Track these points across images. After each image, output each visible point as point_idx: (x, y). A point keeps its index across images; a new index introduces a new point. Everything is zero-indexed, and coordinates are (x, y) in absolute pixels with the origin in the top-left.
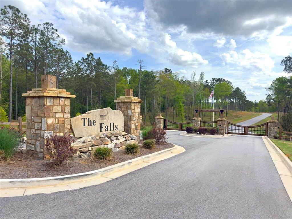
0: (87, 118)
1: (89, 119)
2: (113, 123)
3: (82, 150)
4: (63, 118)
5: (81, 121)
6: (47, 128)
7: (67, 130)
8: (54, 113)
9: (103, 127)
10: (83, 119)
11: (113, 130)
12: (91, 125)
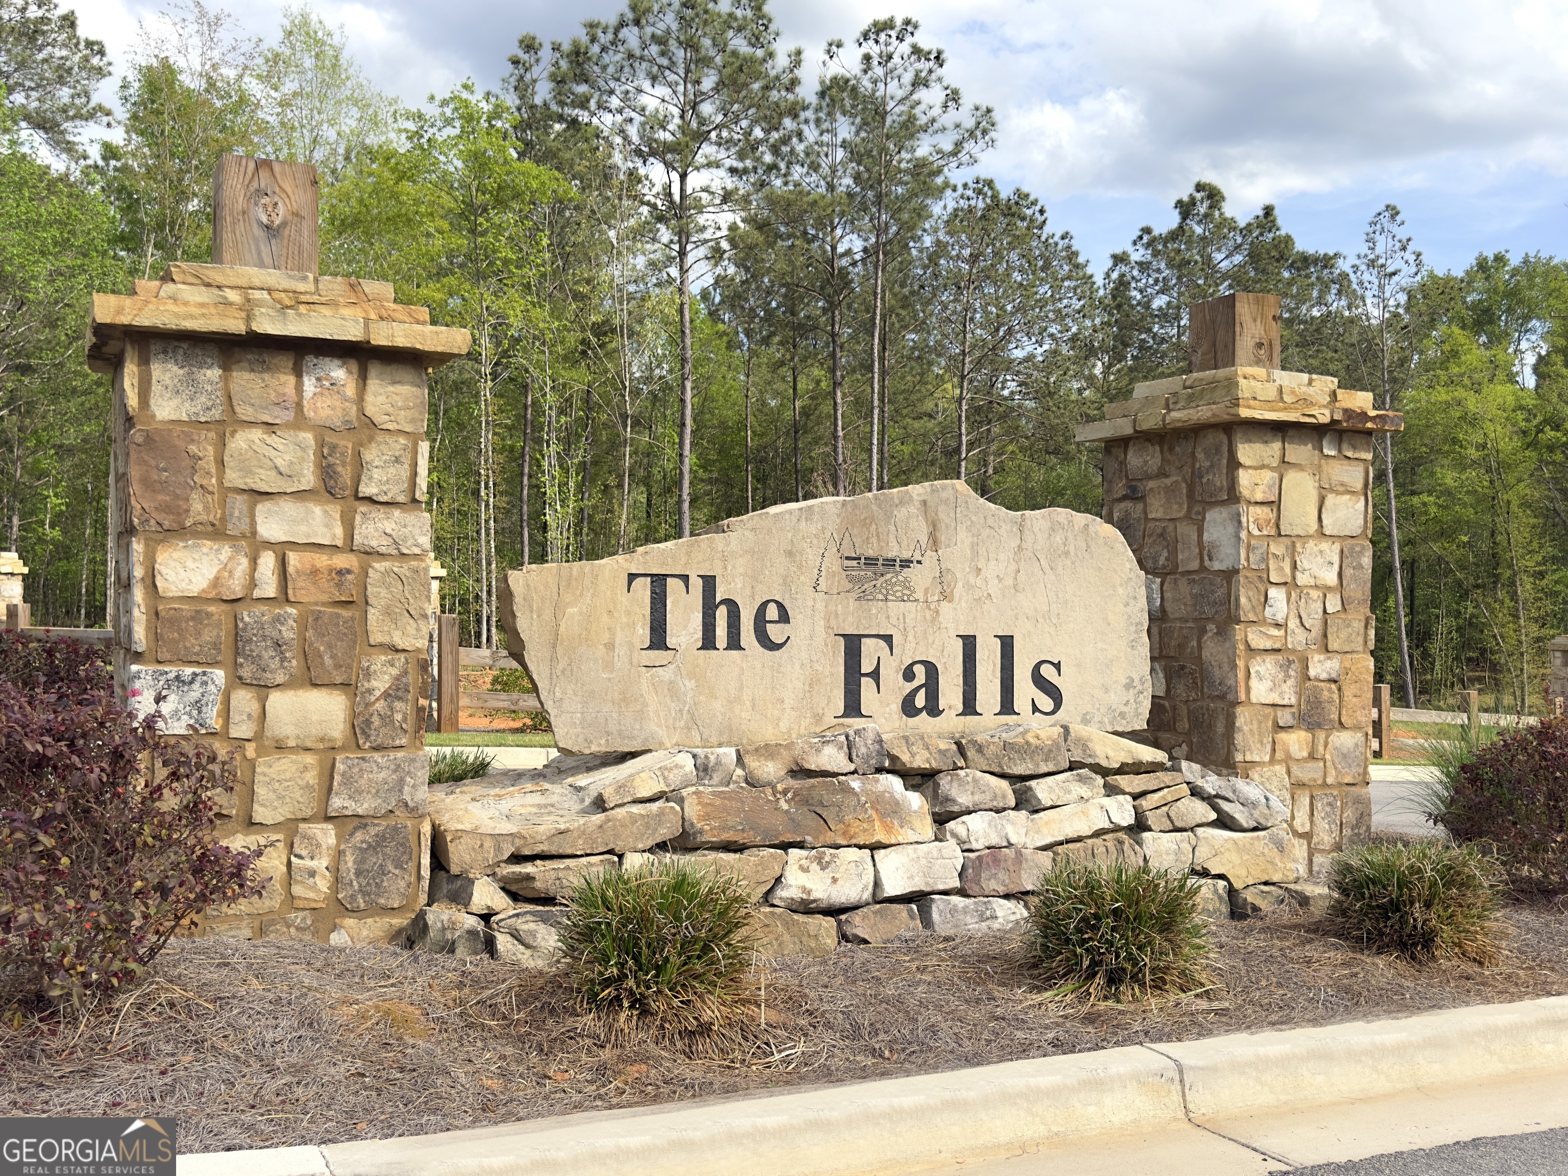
0: (685, 578)
1: (709, 583)
2: (1007, 643)
3: (529, 878)
4: (349, 547)
5: (623, 597)
6: (155, 636)
7: (395, 672)
8: (239, 503)
9: (875, 675)
10: (643, 587)
11: (1007, 706)
12: (734, 643)
